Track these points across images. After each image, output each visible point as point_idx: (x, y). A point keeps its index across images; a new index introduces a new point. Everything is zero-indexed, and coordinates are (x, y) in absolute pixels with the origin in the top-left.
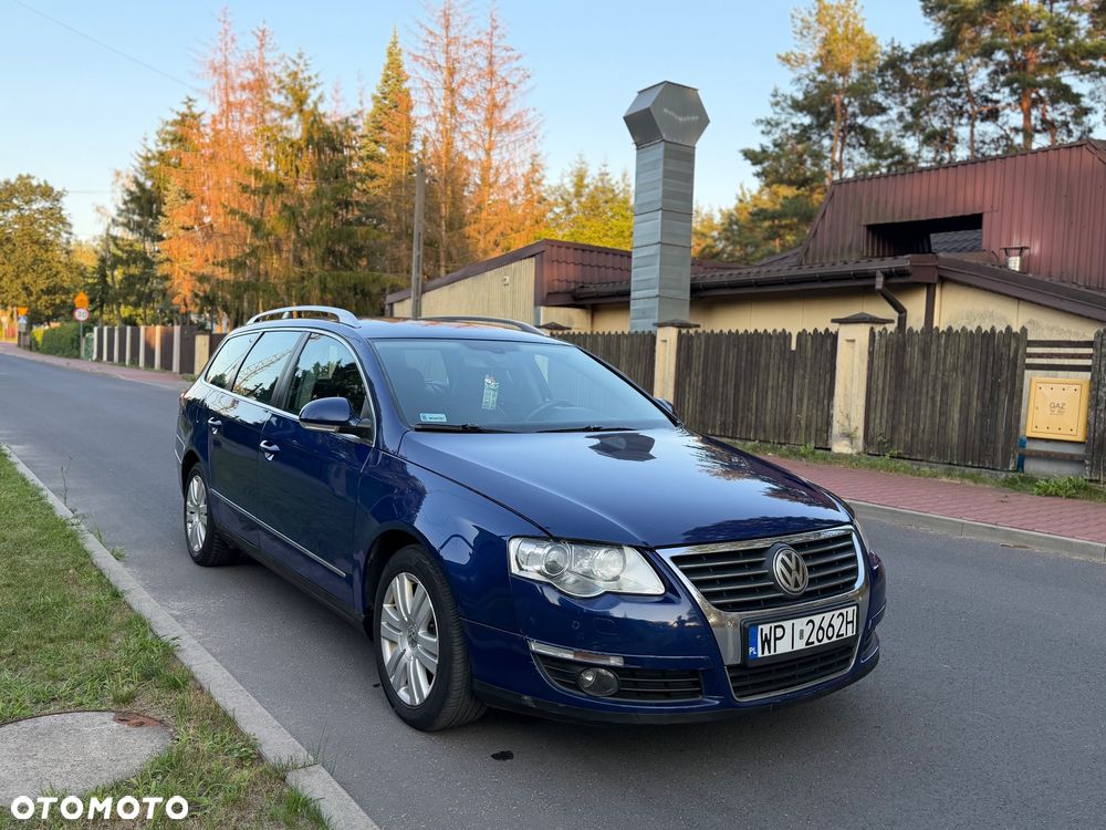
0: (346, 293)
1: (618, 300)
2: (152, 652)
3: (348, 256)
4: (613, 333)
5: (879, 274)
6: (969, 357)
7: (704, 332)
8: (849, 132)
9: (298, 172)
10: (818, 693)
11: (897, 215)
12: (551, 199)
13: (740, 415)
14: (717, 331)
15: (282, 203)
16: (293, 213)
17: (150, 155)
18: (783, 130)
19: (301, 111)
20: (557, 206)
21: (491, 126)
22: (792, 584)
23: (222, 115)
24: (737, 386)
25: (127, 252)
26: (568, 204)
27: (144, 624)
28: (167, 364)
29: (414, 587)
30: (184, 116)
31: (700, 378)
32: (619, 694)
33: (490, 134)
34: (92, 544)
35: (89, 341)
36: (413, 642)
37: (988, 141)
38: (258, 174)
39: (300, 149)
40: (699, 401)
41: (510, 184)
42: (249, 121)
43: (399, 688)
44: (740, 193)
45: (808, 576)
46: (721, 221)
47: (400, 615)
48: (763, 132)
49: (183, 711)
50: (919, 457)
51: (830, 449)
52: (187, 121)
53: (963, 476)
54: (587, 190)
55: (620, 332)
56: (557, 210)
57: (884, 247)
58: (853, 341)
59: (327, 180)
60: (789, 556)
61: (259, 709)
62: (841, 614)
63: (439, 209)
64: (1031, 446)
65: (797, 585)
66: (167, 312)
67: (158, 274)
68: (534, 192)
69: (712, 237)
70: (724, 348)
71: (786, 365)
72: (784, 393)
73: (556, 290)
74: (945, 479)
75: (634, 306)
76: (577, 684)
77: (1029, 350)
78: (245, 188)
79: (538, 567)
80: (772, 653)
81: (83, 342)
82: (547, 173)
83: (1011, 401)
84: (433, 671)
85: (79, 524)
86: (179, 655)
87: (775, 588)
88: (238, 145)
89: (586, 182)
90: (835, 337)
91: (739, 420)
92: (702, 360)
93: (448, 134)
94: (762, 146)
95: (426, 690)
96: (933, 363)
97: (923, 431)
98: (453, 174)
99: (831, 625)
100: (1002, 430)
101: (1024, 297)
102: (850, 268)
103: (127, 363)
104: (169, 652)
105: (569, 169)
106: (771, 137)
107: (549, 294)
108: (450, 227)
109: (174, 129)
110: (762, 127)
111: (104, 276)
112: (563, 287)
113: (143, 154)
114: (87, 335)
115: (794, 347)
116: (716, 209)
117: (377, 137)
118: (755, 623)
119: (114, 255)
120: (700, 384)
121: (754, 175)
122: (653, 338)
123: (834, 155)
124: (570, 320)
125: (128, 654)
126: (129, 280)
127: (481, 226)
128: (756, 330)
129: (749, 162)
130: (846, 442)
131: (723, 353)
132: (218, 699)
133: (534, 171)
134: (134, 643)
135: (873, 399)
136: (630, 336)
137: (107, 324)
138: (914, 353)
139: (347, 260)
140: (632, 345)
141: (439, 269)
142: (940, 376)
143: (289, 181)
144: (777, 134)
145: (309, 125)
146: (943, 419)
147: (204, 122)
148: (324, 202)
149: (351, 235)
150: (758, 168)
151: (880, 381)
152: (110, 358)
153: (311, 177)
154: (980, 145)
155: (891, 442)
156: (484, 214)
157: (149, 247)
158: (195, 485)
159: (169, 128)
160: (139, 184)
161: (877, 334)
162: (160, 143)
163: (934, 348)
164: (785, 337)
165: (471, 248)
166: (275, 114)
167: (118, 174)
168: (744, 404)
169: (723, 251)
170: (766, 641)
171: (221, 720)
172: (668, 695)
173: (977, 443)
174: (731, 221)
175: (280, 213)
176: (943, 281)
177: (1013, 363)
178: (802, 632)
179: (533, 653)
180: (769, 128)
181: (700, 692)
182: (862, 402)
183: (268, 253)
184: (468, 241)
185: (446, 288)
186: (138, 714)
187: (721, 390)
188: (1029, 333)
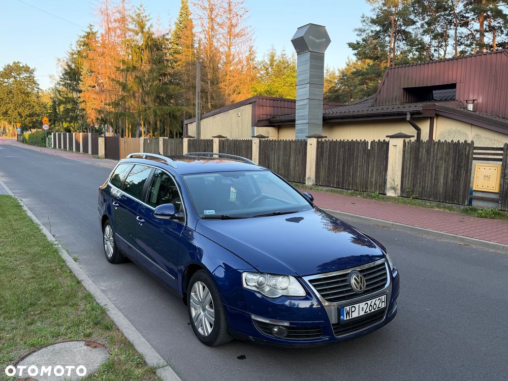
0: (166, 116)
1: (290, 123)
2: (96, 311)
3: (166, 99)
4: (288, 140)
5: (408, 113)
6: (448, 154)
7: (329, 140)
8: (398, 33)
9: (142, 60)
10: (370, 331)
11: (417, 84)
12: (259, 67)
13: (345, 178)
14: (334, 140)
15: (135, 75)
16: (141, 80)
17: (73, 52)
18: (367, 34)
19: (142, 32)
20: (262, 71)
21: (230, 35)
22: (359, 288)
23: (106, 34)
24: (344, 165)
25: (65, 98)
26: (267, 69)
27: (92, 297)
28: (86, 150)
29: (204, 288)
30: (89, 33)
31: (327, 161)
32: (288, 336)
33: (230, 39)
34: (65, 255)
35: (50, 139)
36: (204, 310)
37: (463, 36)
38: (124, 62)
39: (142, 50)
40: (326, 172)
41: (240, 62)
42: (119, 37)
43: (199, 328)
44: (347, 61)
45: (365, 284)
46: (339, 75)
47: (198, 299)
48: (357, 35)
49: (112, 341)
50: (425, 198)
51: (385, 194)
52: (90, 35)
53: (445, 207)
54: (275, 62)
55: (291, 140)
56: (262, 72)
57: (411, 97)
58: (396, 146)
59: (155, 64)
60: (358, 276)
61: (143, 339)
62: (380, 299)
63: (207, 75)
64: (475, 194)
65: (361, 288)
66: (85, 125)
67: (80, 108)
68: (251, 64)
69: (334, 82)
70: (338, 148)
71: (366, 156)
72: (365, 169)
73: (261, 119)
74: (436, 209)
75: (297, 127)
76: (271, 332)
77: (475, 151)
78: (118, 69)
79: (254, 284)
80: (350, 318)
81: (47, 139)
82: (256, 55)
83: (466, 174)
84: (213, 323)
85: (58, 244)
86: (108, 313)
87: (352, 290)
88: (114, 48)
89: (275, 59)
90: (388, 144)
91: (345, 180)
92: (328, 153)
93: (210, 39)
94: (357, 41)
95: (210, 330)
96: (431, 156)
97: (427, 186)
98: (213, 59)
99: (375, 304)
100: (462, 187)
101: (473, 124)
102: (396, 110)
103: (67, 149)
104: (104, 312)
105: (267, 53)
106: (362, 37)
107: (258, 121)
108: (212, 83)
109: (84, 39)
110: (357, 32)
111: (55, 109)
112: (265, 117)
113: (70, 52)
114: (49, 136)
115: (369, 148)
116: (336, 69)
117: (177, 42)
118: (344, 306)
119: (59, 99)
120: (327, 164)
121: (354, 54)
122: (306, 143)
123: (391, 45)
124: (268, 133)
125: (87, 313)
126: (67, 111)
127: (227, 83)
128: (352, 140)
129: (351, 49)
130: (393, 191)
131: (338, 150)
132: (126, 335)
133: (251, 54)
134: (88, 307)
135: (405, 172)
136: (295, 142)
137: (57, 131)
138: (423, 152)
139: (165, 101)
140: (296, 145)
141: (208, 104)
142: (435, 162)
143: (138, 65)
144: (364, 36)
145: (147, 39)
146: (436, 182)
147: (97, 36)
148: (154, 74)
149: (167, 89)
150: (356, 52)
151: (408, 164)
152: (60, 147)
153: (148, 63)
154: (460, 38)
155: (413, 191)
156: (228, 77)
157: (75, 95)
158: (108, 229)
159: (82, 39)
160: (69, 66)
161: (407, 143)
162: (78, 47)
163: (432, 149)
164: (365, 143)
165: (222, 93)
166: (131, 33)
167: (59, 60)
168: (347, 173)
169: (340, 89)
170: (348, 313)
171: (128, 345)
172: (308, 336)
173: (451, 192)
174: (343, 74)
175: (134, 80)
176: (437, 116)
177: (468, 157)
178: (363, 308)
179: (253, 320)
180: (360, 32)
181: (321, 335)
182: (399, 173)
183: (129, 99)
184: (221, 90)
185: (212, 117)
186: (94, 342)
187: (336, 167)
188: (475, 143)
